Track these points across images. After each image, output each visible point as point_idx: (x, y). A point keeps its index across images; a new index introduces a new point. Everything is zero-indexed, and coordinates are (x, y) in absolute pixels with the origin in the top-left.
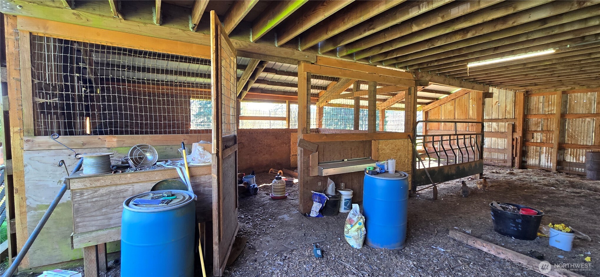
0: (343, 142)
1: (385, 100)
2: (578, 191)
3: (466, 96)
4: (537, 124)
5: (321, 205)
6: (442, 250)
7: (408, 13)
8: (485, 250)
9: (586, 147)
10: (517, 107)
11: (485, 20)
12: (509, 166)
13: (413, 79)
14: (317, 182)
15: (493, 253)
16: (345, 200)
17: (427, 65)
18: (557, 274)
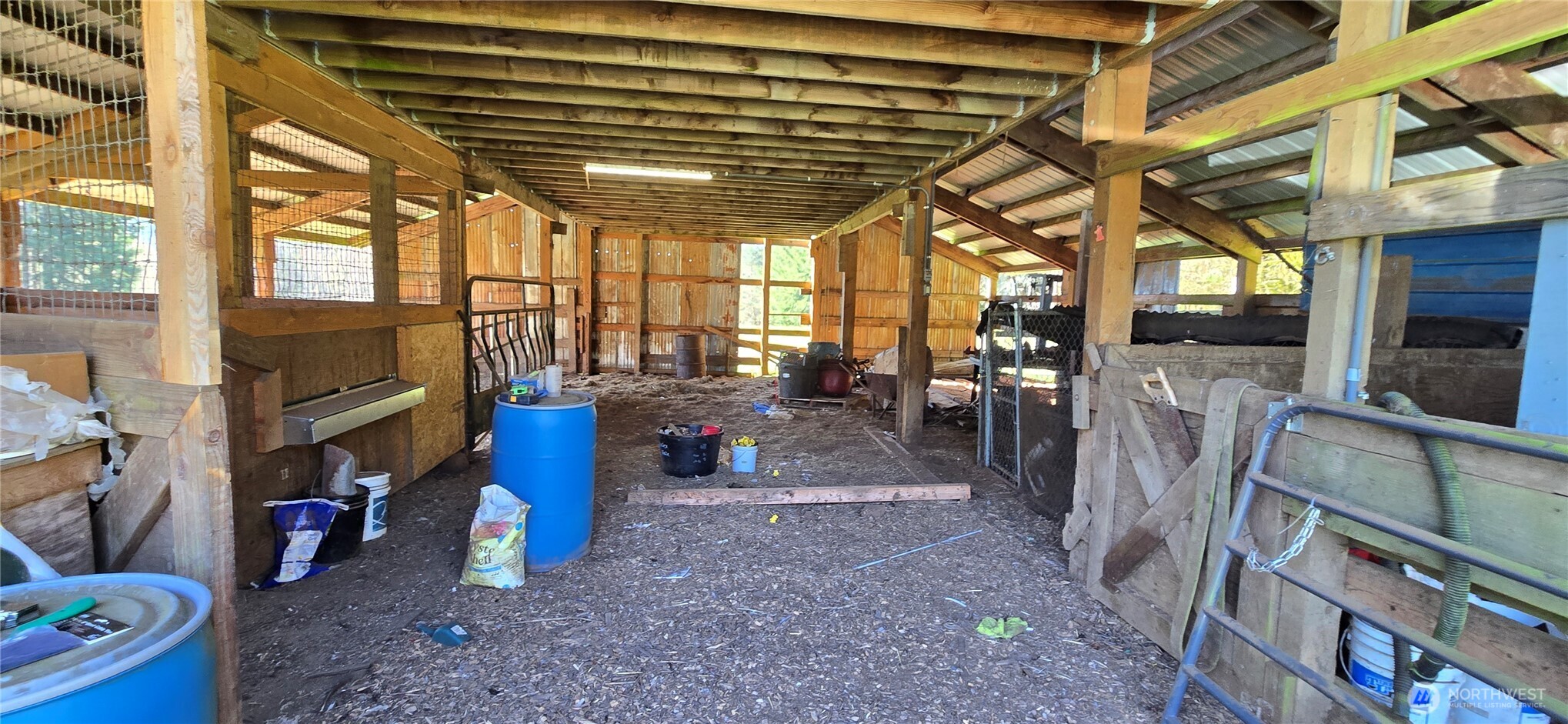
0: (336, 333)
1: (275, 205)
2: (693, 396)
3: (484, 220)
4: (611, 290)
5: (321, 534)
6: (646, 525)
7: (615, 53)
8: (691, 502)
9: (673, 329)
10: (581, 256)
11: (696, 111)
12: (573, 372)
13: (461, 171)
14: (278, 470)
15: (703, 502)
16: (376, 501)
17: (508, 146)
18: (780, 496)
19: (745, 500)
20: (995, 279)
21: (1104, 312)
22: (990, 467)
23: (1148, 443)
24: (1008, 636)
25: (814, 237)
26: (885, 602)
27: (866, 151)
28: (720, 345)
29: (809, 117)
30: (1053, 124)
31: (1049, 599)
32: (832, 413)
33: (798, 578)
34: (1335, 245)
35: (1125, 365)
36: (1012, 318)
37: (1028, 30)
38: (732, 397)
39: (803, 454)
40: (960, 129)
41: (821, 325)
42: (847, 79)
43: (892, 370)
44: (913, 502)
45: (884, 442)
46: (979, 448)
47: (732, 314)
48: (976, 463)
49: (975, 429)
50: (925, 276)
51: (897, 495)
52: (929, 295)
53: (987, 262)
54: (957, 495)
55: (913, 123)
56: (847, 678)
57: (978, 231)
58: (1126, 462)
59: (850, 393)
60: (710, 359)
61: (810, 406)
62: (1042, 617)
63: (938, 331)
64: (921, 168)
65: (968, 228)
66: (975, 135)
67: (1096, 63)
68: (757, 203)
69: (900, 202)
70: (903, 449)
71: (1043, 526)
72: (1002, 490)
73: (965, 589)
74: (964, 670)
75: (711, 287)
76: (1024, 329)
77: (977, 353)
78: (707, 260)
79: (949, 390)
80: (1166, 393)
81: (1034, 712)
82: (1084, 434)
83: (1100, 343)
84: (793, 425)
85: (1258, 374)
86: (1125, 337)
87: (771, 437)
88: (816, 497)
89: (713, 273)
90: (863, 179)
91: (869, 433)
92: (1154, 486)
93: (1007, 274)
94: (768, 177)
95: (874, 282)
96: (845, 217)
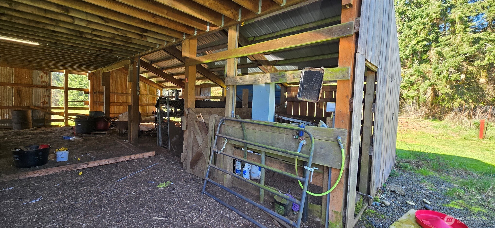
6: (11, 188)
9: (9, 107)
18: (82, 166)
19: (65, 170)
20: (161, 91)
21: (188, 100)
22: (161, 146)
23: (199, 131)
24: (167, 186)
25: (89, 72)
26: (128, 188)
27: (114, 46)
28: (41, 114)
29: (91, 32)
30: (176, 47)
31: (177, 175)
32: (102, 137)
33: (94, 189)
34: (229, 87)
35: (194, 113)
36: (166, 102)
37: (166, 26)
38: (50, 135)
39: (90, 151)
40: (148, 46)
41: (94, 105)
42: (107, 24)
43: (126, 120)
44: (136, 159)
45: (124, 144)
46: (157, 141)
47: (47, 101)
48: (157, 146)
49: (156, 136)
50: (138, 89)
51: (130, 158)
52: (139, 95)
53: (159, 85)
54: (151, 155)
55: (132, 41)
56: (116, 210)
57: (155, 75)
58: (194, 137)
59: (109, 129)
60: (33, 120)
61: (91, 135)
62: (176, 180)
63: (143, 107)
64: (135, 55)
65: (152, 74)
66: (152, 48)
67: (184, 37)
68: (62, 57)
69: (128, 64)
70: (132, 145)
71: (176, 158)
72: (165, 152)
73: (154, 178)
74: (154, 197)
75: (34, 89)
76: (169, 105)
77: (156, 113)
78: (31, 77)
79: (147, 126)
80: (202, 119)
81: (173, 200)
82: (185, 132)
83: (188, 108)
84: (84, 142)
85: (222, 114)
86: (194, 106)
87: (74, 148)
88: (98, 163)
89: (34, 83)
90: (112, 55)
91: (118, 141)
92: (200, 141)
93: (166, 89)
94: (70, 48)
95: (117, 90)
96: (104, 66)
